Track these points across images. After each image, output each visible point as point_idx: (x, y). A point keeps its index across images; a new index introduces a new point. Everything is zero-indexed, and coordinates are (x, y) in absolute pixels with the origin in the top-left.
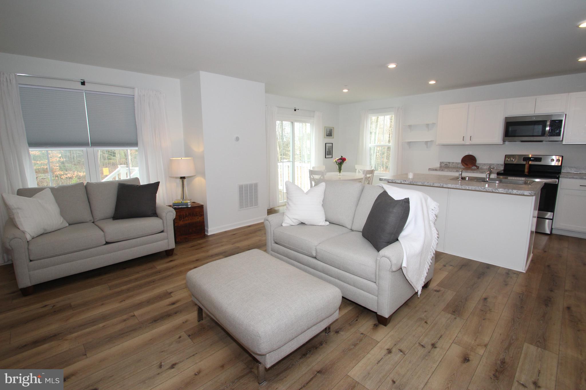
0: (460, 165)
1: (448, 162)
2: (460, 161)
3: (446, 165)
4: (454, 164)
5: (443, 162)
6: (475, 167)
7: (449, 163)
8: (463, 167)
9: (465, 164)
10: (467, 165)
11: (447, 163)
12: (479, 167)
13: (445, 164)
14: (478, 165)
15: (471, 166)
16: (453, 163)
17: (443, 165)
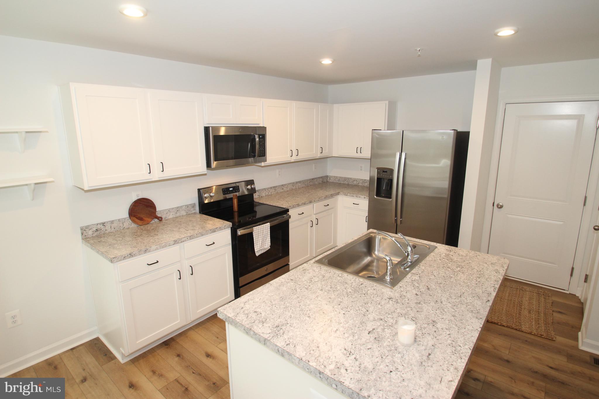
0: (129, 224)
1: (100, 224)
2: (125, 214)
3: (97, 230)
4: (115, 225)
5: (87, 227)
6: (156, 220)
7: (103, 224)
8: (134, 225)
9: (136, 218)
10: (141, 219)
11: (99, 226)
12: (161, 218)
13: (95, 229)
14: (159, 216)
15: (149, 220)
16: (112, 222)
17: (90, 233)
